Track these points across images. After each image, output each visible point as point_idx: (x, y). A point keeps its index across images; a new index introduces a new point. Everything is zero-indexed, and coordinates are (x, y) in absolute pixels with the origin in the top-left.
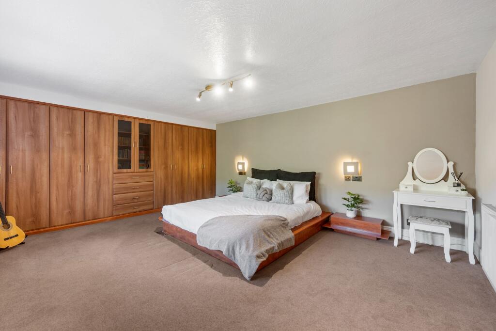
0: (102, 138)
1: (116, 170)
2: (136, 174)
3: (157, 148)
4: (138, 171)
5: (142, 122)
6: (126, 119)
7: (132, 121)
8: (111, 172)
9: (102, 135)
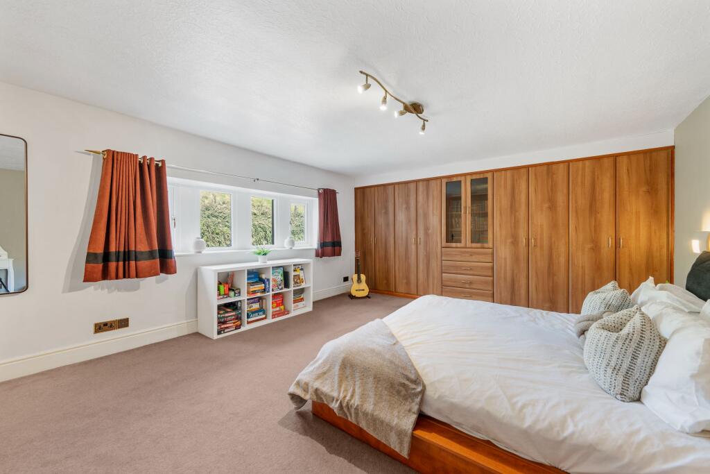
0: (431, 208)
1: (444, 244)
2: (467, 250)
3: (498, 212)
4: (470, 246)
5: (474, 177)
6: (455, 179)
7: (462, 179)
8: (439, 246)
9: (431, 204)
